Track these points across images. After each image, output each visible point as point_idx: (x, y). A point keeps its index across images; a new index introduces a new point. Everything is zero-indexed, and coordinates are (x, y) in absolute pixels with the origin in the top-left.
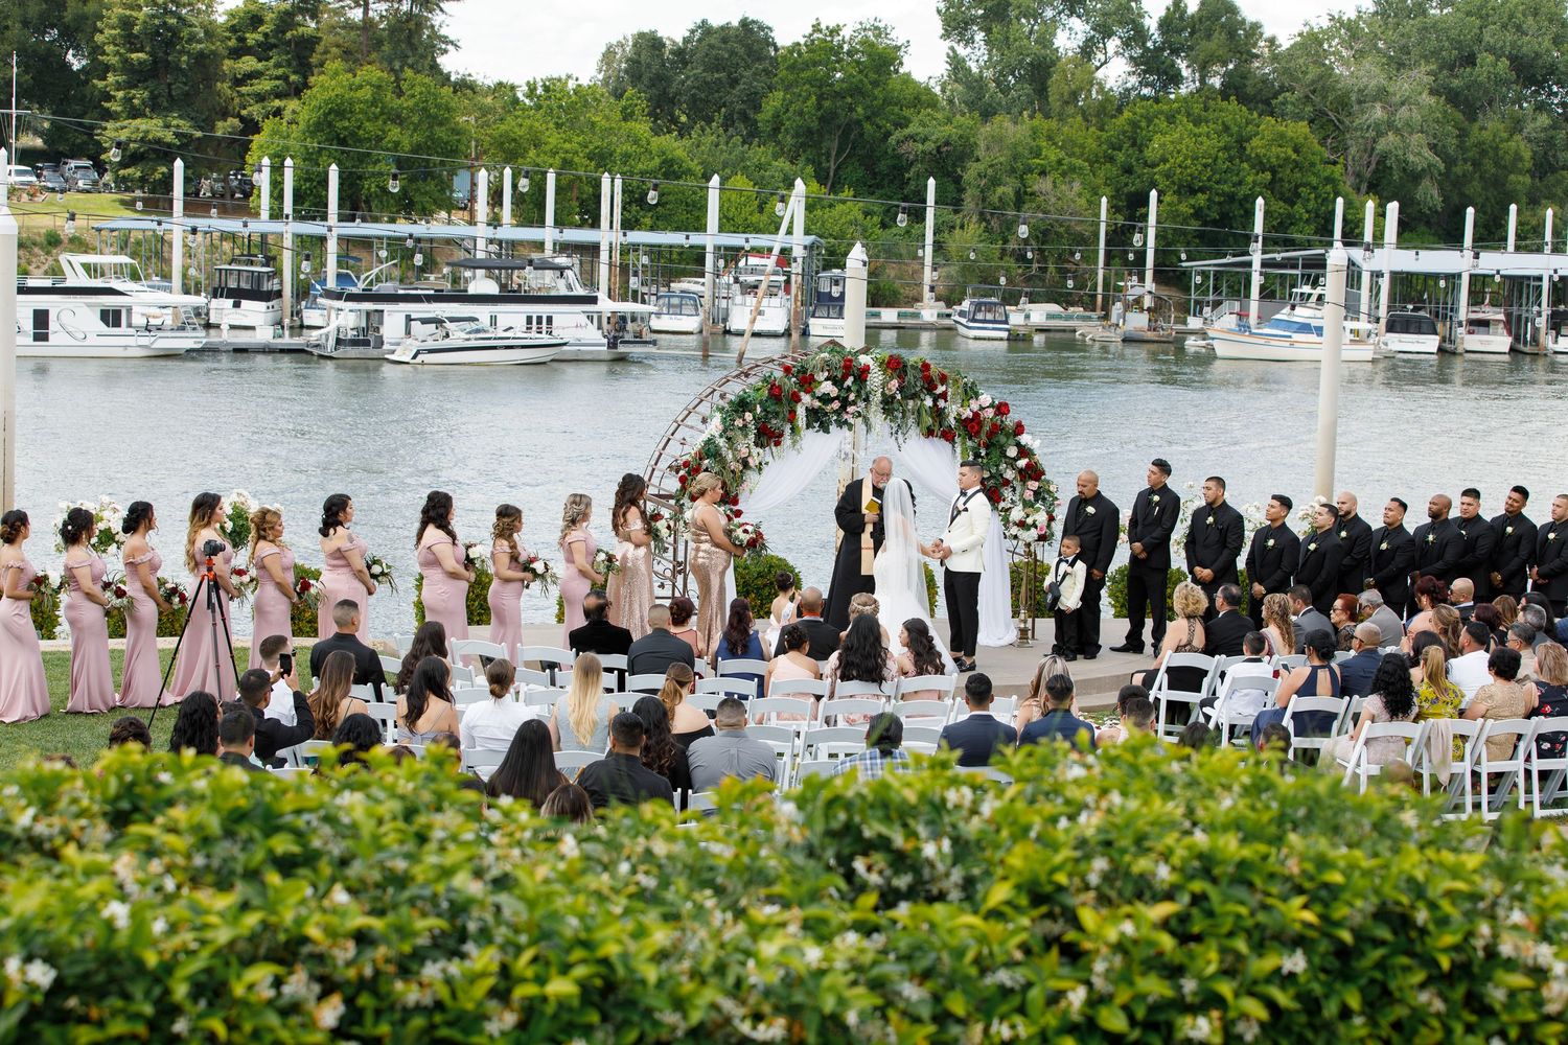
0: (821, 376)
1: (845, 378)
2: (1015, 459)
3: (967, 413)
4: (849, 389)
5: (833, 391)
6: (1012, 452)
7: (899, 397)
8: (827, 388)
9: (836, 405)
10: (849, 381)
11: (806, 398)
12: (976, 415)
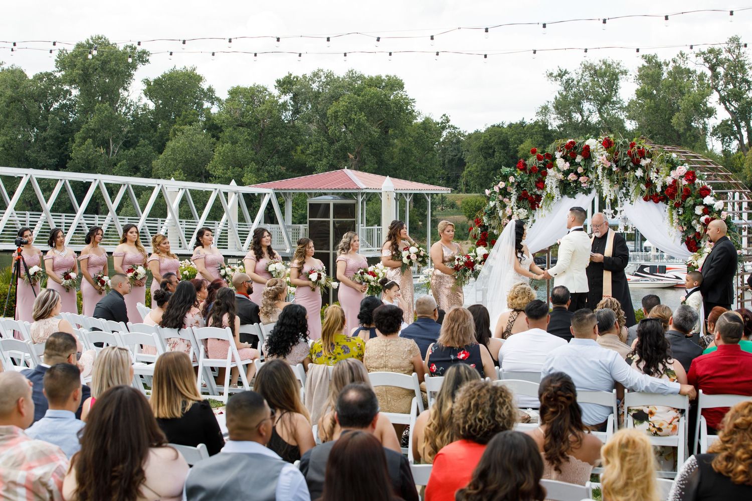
0: (558, 155)
1: (574, 156)
2: (700, 216)
3: (669, 180)
4: (579, 165)
5: (566, 166)
6: (699, 210)
7: (614, 169)
8: (562, 164)
9: (572, 177)
10: (579, 159)
11: (551, 172)
12: (675, 181)
